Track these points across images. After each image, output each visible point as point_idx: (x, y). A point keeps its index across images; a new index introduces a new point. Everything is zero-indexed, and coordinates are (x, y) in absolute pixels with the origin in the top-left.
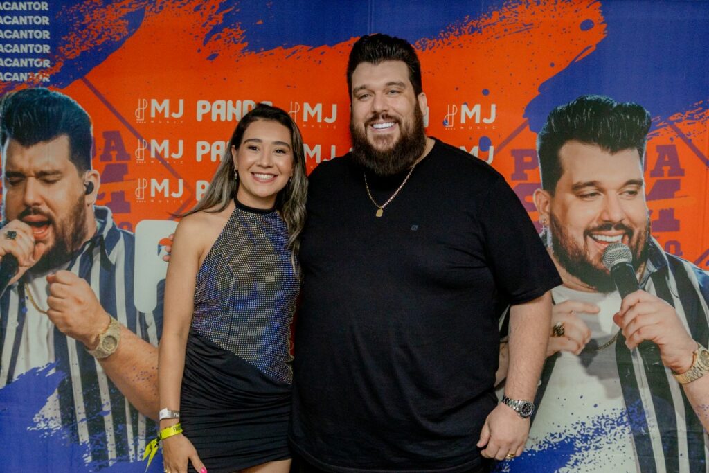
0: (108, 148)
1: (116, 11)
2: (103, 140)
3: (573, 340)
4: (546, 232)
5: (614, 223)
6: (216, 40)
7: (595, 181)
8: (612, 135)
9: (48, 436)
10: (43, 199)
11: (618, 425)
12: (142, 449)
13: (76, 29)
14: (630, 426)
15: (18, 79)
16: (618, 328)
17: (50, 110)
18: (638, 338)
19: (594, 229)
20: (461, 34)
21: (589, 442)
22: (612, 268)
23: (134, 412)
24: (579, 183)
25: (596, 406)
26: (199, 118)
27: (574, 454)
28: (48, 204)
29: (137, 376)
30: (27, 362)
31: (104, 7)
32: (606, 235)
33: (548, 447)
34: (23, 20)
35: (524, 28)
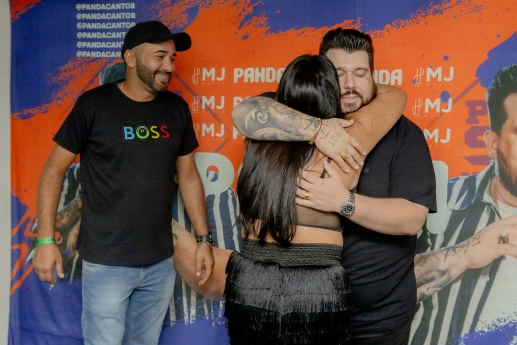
1: (180, 7)
3: (515, 246)
4: (494, 164)
6: (247, 25)
12: (193, 315)
15: (114, 56)
20: (426, 16)
23: (188, 289)
26: (236, 81)
27: (516, 335)
29: (191, 263)
31: (172, 5)
33: (496, 329)
34: (119, 16)
35: (476, 9)
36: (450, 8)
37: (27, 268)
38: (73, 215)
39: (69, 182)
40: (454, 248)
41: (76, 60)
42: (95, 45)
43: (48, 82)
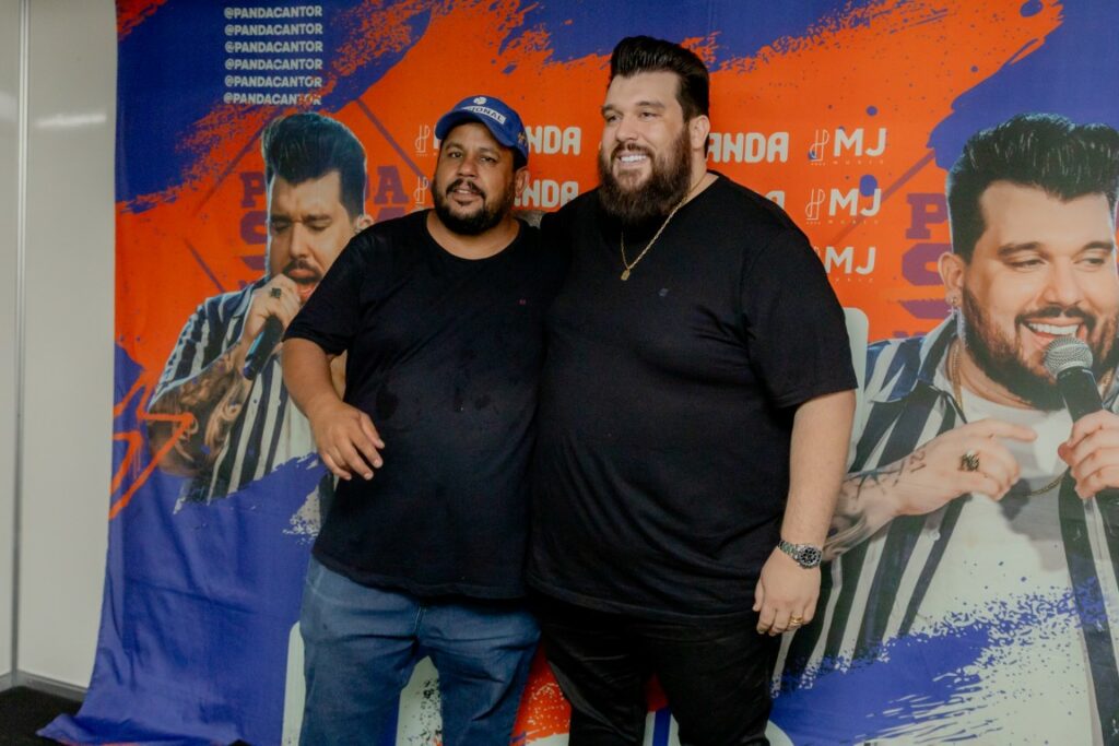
0: (383, 188)
1: (398, 13)
2: (379, 178)
3: (992, 477)
4: (956, 316)
5: (1065, 307)
6: (515, 46)
7: (1036, 243)
8: (1065, 172)
9: (305, 543)
10: (310, 249)
11: (1060, 612)
13: (352, 38)
14: (1078, 616)
15: (286, 102)
16: (1064, 466)
17: (320, 139)
18: (1096, 484)
19: (1033, 314)
20: (838, 30)
21: (1011, 633)
22: (1060, 374)
24: (1010, 244)
25: (1024, 579)
27: (987, 647)
28: (316, 258)
30: (288, 452)
31: (384, 9)
32: (1051, 325)
33: (948, 633)
34: (295, 29)
35: (933, 16)
36: (886, 15)
37: (139, 474)
38: (217, 383)
39: (210, 328)
40: (874, 475)
41: (222, 109)
42: (254, 82)
43: (177, 147)
